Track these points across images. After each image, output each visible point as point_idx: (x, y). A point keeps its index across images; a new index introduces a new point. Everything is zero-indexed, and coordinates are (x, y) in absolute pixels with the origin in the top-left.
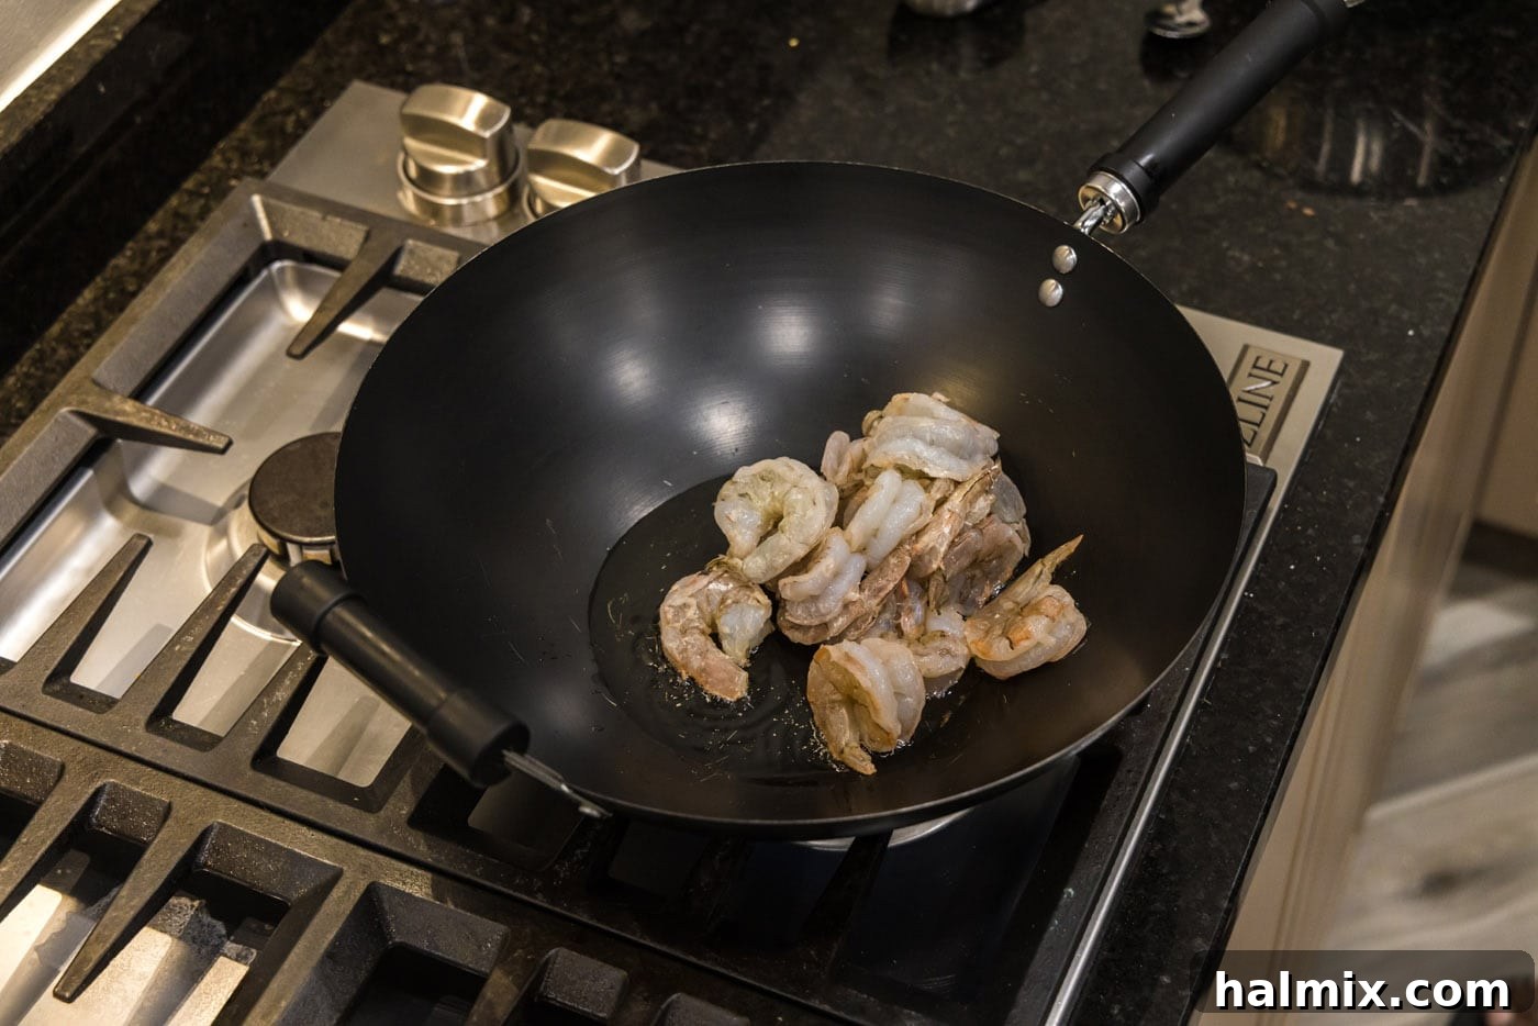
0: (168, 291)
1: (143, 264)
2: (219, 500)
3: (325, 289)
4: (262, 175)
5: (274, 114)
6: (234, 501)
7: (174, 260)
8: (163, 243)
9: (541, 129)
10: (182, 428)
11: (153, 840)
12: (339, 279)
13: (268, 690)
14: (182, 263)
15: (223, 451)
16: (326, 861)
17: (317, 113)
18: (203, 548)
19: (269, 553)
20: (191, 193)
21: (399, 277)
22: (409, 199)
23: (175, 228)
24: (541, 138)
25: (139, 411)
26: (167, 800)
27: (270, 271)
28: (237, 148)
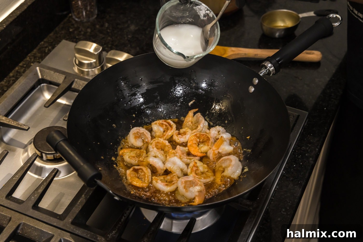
0: (15, 90)
1: (8, 84)
2: (26, 143)
3: (54, 91)
4: (39, 62)
5: (43, 48)
6: (30, 142)
7: (16, 82)
8: (14, 79)
9: (109, 53)
10: (17, 124)
11: (6, 226)
12: (58, 88)
13: (37, 189)
14: (18, 83)
15: (27, 130)
16: (50, 232)
17: (53, 48)
18: (21, 154)
19: (38, 156)
20: (21, 66)
21: (73, 88)
22: (76, 69)
23: (17, 75)
24: (109, 55)
25: (6, 119)
26: (10, 216)
27: (40, 86)
28: (33, 56)
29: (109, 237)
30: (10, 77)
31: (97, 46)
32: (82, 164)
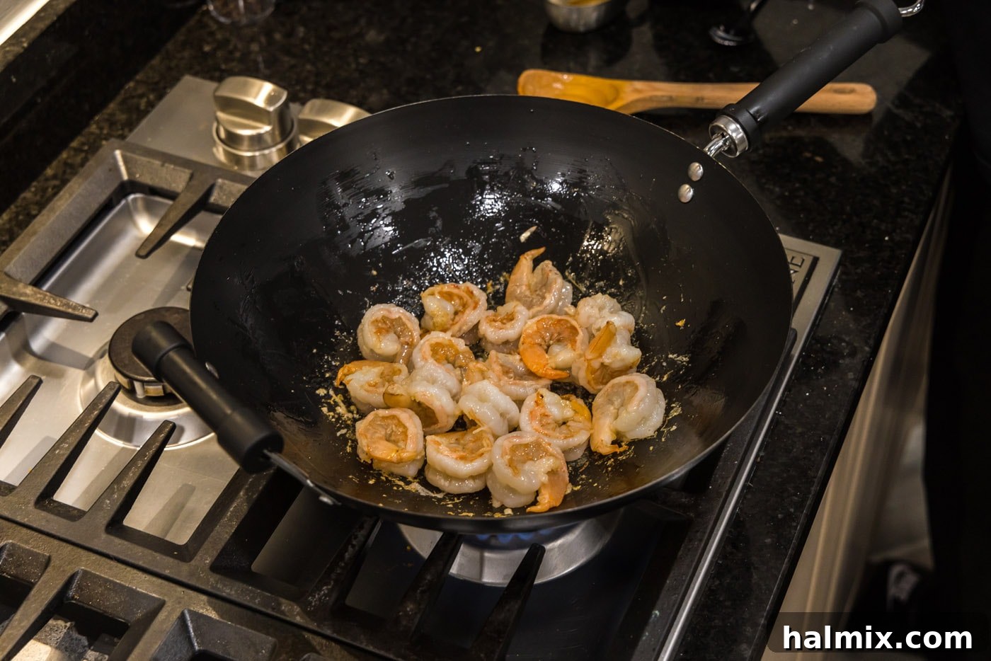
0: (58, 213)
1: (42, 197)
2: (90, 353)
3: (162, 212)
4: (123, 137)
5: (133, 97)
6: (100, 353)
7: (61, 193)
8: (56, 182)
9: (309, 105)
10: (65, 305)
11: (37, 582)
12: (172, 206)
13: (118, 480)
14: (67, 195)
15: (91, 320)
16: (154, 595)
17: (160, 97)
18: (79, 386)
19: (120, 387)
20: (76, 150)
21: (213, 204)
22: (220, 153)
23: (64, 172)
24: (308, 112)
25: (35, 293)
26: (48, 555)
27: (127, 201)
28: (108, 120)
29: (312, 602)
30: (47, 180)
31: (274, 90)
32: (229, 411)
